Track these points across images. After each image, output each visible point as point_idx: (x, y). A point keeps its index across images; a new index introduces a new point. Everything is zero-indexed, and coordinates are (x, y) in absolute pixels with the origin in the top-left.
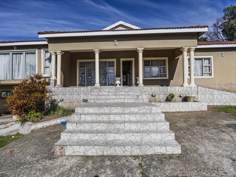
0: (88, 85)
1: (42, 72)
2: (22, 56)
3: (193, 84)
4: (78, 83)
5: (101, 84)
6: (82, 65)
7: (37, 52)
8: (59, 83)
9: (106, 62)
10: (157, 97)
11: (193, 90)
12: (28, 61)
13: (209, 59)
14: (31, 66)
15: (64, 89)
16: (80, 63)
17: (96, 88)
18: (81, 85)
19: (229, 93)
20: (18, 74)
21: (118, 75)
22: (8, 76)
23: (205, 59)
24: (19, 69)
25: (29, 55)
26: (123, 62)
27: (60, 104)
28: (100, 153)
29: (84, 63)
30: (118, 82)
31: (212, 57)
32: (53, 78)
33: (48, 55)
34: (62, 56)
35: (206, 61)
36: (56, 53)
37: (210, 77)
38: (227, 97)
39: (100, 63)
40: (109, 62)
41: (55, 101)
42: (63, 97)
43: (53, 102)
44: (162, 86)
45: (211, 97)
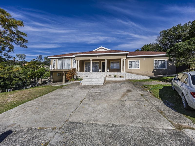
0: (88, 72)
1: (73, 67)
2: (66, 61)
3: (124, 72)
4: (85, 71)
5: (93, 71)
6: (86, 64)
7: (71, 60)
8: (78, 70)
9: (95, 62)
10: (111, 76)
11: (124, 74)
12: (68, 63)
13: (138, 61)
14: (69, 64)
15: (80, 73)
16: (86, 63)
17: (90, 73)
18: (86, 71)
19: (137, 75)
20: (64, 67)
21: (100, 68)
22: (61, 68)
23: (136, 61)
24: (65, 65)
25: (68, 60)
26: (102, 62)
27: (79, 78)
28: (88, 85)
29: (87, 63)
30: (100, 70)
31: (139, 60)
32: (77, 69)
33: (75, 61)
34: (80, 61)
35: (137, 62)
36: (78, 60)
37: (138, 69)
38: (137, 76)
39: (92, 63)
40: (97, 63)
41: (77, 76)
42: (80, 75)
43: (77, 77)
44: (118, 72)
45: (130, 76)
